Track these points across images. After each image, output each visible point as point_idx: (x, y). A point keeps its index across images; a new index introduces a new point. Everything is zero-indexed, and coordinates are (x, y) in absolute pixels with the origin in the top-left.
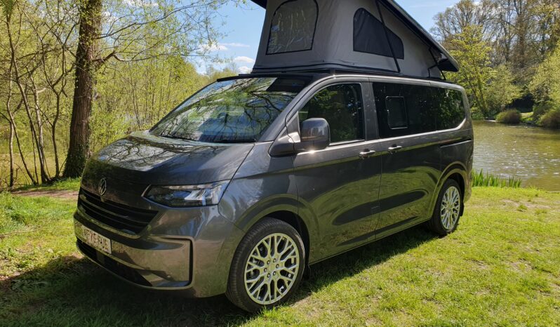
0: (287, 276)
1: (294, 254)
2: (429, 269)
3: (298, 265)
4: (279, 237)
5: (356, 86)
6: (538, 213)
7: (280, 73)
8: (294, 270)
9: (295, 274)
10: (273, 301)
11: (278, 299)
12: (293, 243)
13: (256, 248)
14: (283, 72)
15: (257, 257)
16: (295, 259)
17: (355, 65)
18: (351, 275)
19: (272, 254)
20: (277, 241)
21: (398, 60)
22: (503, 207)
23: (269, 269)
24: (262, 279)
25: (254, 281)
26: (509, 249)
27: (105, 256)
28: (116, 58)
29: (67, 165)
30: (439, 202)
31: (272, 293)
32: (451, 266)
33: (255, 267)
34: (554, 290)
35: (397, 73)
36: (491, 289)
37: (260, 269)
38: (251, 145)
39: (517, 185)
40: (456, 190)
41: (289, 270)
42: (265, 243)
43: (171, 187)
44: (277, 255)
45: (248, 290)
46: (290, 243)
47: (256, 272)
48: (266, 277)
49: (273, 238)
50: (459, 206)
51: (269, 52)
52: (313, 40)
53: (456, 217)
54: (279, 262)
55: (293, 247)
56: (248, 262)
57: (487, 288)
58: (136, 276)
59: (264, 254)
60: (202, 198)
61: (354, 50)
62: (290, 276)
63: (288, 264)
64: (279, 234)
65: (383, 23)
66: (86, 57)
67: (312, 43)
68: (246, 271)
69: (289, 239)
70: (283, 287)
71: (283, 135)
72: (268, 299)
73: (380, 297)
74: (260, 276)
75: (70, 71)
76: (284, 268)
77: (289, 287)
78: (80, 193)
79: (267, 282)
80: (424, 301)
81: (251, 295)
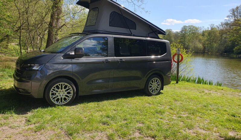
0: (68, 97)
1: (71, 90)
3: (72, 94)
9: (71, 97)
11: (63, 104)
15: (55, 89)
21: (130, 29)
28: (66, 26)
30: (148, 83)
33: (55, 92)
35: (130, 35)
38: (56, 54)
40: (158, 79)
42: (59, 85)
44: (64, 90)
45: (51, 99)
46: (69, 87)
48: (59, 96)
49: (62, 84)
50: (160, 86)
53: (159, 90)
56: (52, 90)
59: (58, 88)
61: (110, 26)
65: (122, 15)
68: (51, 93)
71: (69, 52)
72: (59, 103)
74: (56, 95)
76: (67, 94)
77: (68, 101)
81: (53, 101)
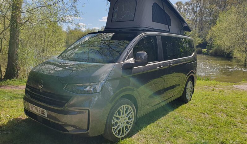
0: (129, 124)
1: (132, 114)
2: (186, 118)
3: (133, 119)
4: (126, 106)
5: (154, 37)
6: (220, 92)
7: (119, 31)
8: (132, 121)
9: (132, 123)
10: (123, 136)
11: (125, 135)
12: (132, 109)
13: (117, 112)
14: (120, 30)
15: (117, 116)
16: (132, 116)
17: (153, 28)
18: (153, 122)
19: (123, 114)
20: (125, 108)
21: (169, 26)
22: (206, 89)
23: (122, 121)
24: (119, 126)
25: (115, 127)
26: (215, 107)
27: (43, 118)
28: (30, 22)
29: (6, 73)
30: (185, 88)
31: (123, 132)
32: (194, 116)
33: (116, 121)
34: (238, 125)
35: (169, 32)
36: (214, 126)
37: (118, 121)
38: (114, 64)
39: (208, 79)
40: (191, 83)
41: (130, 121)
42: (120, 109)
43: (78, 84)
44: (125, 114)
45: (113, 131)
46: (130, 109)
47: (116, 123)
48: (120, 125)
49: (123, 107)
50: (192, 90)
51: (113, 21)
52: (134, 16)
53: (191, 94)
54: (126, 118)
55: (131, 111)
56: (113, 119)
57: (212, 125)
58: (61, 127)
59: (119, 114)
60: (92, 89)
61: (153, 21)
62: (130, 124)
63: (129, 119)
64: (126, 105)
65: (164, 10)
66: (16, 21)
67: (134, 18)
68: (112, 123)
69: (130, 107)
70: (127, 129)
71: (127, 59)
72: (121, 135)
73: (169, 132)
74: (118, 125)
75: (8, 28)
76: (128, 121)
77: (130, 129)
78: (26, 88)
79: (121, 127)
80: (188, 132)
81: (114, 134)
